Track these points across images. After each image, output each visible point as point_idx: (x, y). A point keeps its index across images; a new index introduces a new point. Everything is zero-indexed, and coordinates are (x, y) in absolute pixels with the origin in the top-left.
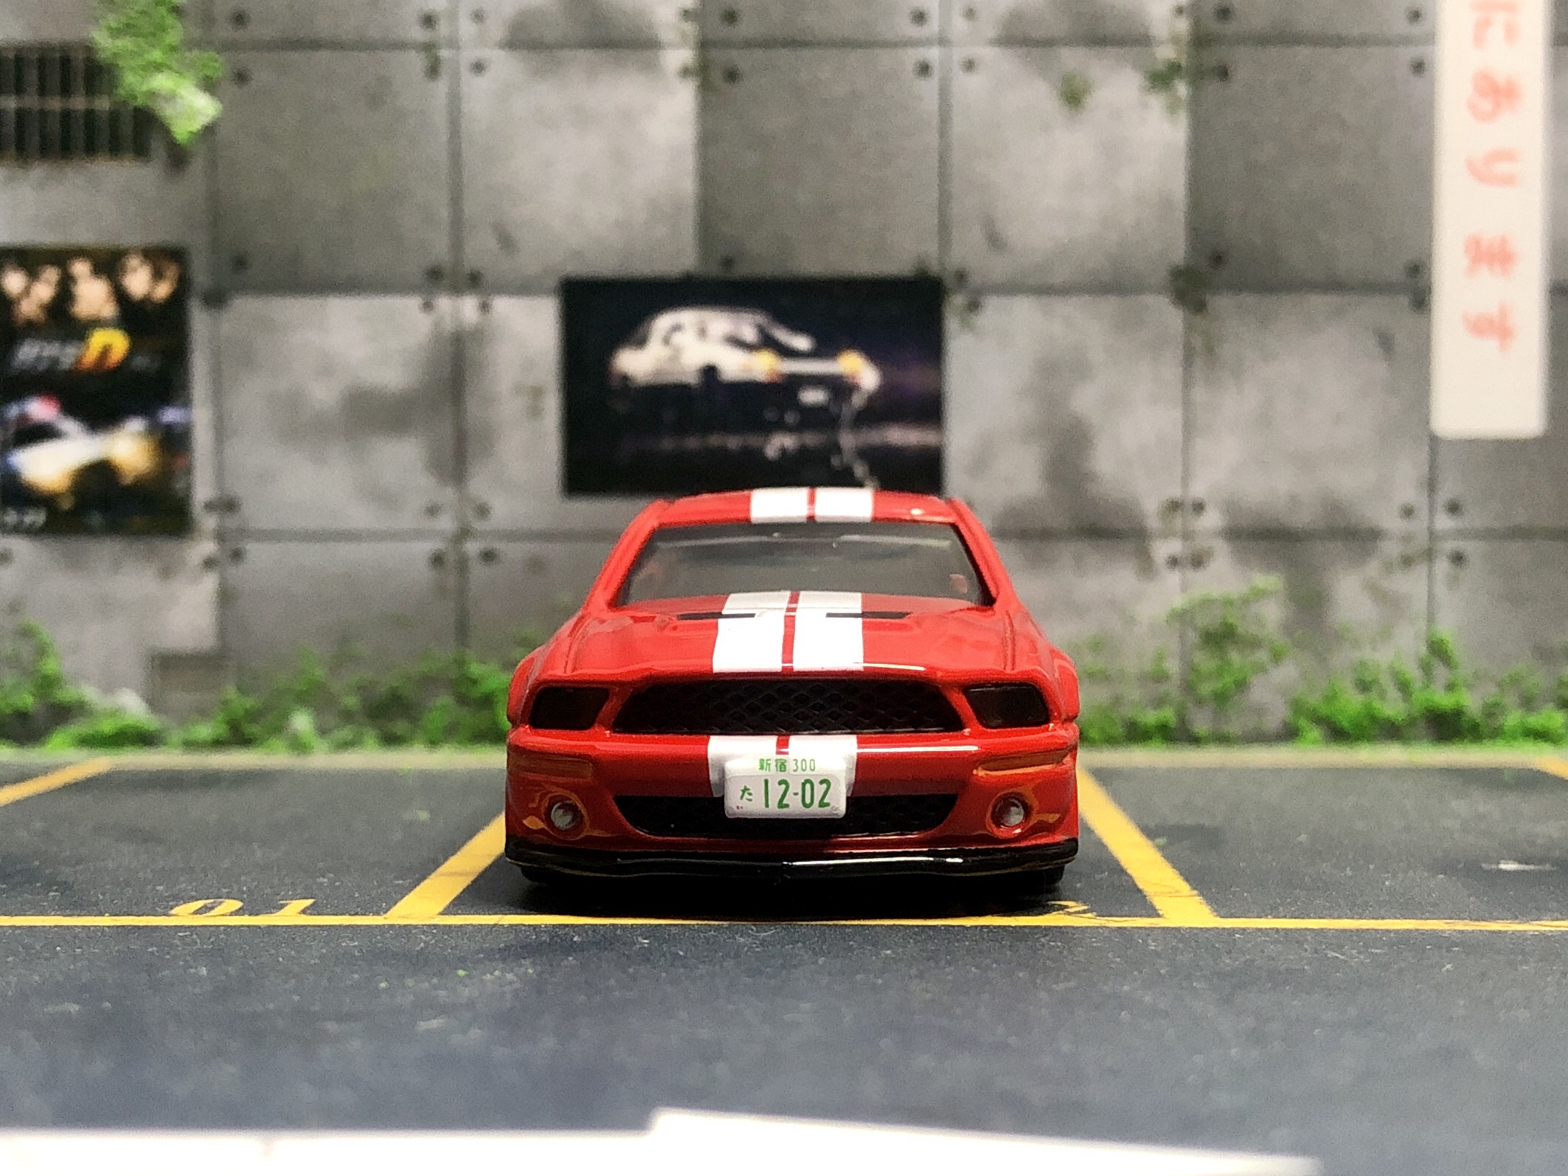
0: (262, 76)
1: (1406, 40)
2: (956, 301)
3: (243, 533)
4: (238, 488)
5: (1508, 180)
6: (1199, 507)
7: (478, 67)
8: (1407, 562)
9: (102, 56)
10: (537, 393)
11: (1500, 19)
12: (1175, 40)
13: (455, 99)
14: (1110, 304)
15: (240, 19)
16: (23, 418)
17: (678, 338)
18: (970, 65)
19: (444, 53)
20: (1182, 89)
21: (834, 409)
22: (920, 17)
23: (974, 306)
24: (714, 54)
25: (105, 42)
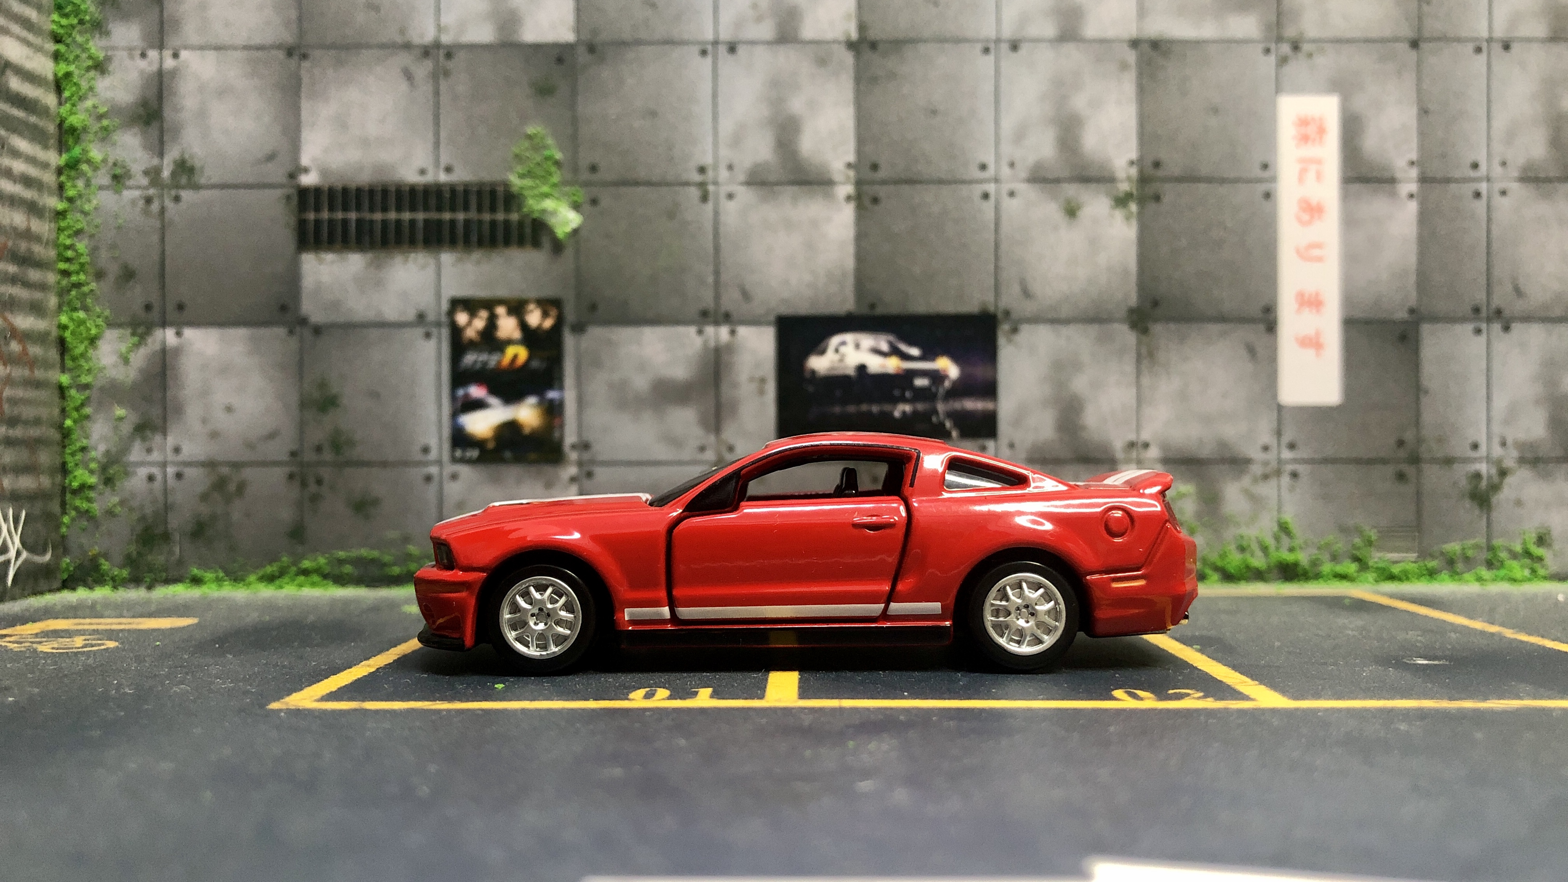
0: (606, 201)
1: (1259, 181)
2: (1004, 328)
3: (593, 462)
4: (589, 436)
5: (1319, 259)
6: (1146, 445)
7: (730, 196)
8: (1266, 477)
9: (515, 190)
10: (763, 381)
11: (1313, 168)
12: (1129, 179)
13: (716, 213)
14: (1093, 330)
15: (594, 168)
16: (467, 396)
17: (843, 349)
18: (1012, 194)
19: (711, 188)
20: (1133, 207)
21: (934, 389)
22: (983, 167)
23: (1015, 330)
24: (865, 188)
25: (515, 181)
